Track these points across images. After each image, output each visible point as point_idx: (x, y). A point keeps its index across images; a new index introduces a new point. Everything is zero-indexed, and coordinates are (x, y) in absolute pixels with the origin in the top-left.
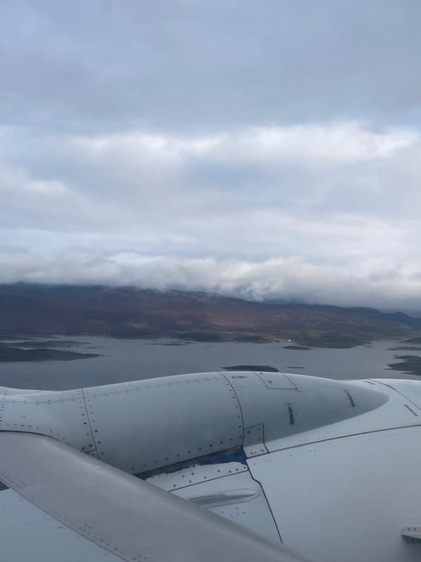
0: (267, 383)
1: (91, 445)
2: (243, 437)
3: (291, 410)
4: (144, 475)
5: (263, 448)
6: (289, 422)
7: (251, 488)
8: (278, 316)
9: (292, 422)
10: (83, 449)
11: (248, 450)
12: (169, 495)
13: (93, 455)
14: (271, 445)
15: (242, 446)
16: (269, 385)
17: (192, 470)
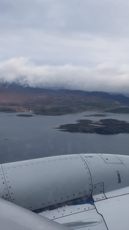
0: (105, 160)
1: (7, 195)
2: (91, 190)
3: (119, 175)
4: (37, 211)
5: (103, 196)
6: (118, 181)
7: (97, 218)
8: (40, 97)
9: (120, 182)
10: (3, 197)
11: (95, 197)
12: (52, 222)
13: (9, 200)
14: (108, 194)
15: (91, 195)
16: (107, 161)
17: (63, 208)
